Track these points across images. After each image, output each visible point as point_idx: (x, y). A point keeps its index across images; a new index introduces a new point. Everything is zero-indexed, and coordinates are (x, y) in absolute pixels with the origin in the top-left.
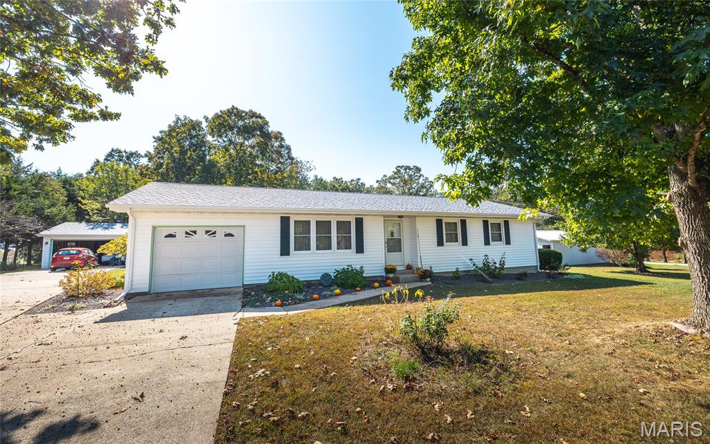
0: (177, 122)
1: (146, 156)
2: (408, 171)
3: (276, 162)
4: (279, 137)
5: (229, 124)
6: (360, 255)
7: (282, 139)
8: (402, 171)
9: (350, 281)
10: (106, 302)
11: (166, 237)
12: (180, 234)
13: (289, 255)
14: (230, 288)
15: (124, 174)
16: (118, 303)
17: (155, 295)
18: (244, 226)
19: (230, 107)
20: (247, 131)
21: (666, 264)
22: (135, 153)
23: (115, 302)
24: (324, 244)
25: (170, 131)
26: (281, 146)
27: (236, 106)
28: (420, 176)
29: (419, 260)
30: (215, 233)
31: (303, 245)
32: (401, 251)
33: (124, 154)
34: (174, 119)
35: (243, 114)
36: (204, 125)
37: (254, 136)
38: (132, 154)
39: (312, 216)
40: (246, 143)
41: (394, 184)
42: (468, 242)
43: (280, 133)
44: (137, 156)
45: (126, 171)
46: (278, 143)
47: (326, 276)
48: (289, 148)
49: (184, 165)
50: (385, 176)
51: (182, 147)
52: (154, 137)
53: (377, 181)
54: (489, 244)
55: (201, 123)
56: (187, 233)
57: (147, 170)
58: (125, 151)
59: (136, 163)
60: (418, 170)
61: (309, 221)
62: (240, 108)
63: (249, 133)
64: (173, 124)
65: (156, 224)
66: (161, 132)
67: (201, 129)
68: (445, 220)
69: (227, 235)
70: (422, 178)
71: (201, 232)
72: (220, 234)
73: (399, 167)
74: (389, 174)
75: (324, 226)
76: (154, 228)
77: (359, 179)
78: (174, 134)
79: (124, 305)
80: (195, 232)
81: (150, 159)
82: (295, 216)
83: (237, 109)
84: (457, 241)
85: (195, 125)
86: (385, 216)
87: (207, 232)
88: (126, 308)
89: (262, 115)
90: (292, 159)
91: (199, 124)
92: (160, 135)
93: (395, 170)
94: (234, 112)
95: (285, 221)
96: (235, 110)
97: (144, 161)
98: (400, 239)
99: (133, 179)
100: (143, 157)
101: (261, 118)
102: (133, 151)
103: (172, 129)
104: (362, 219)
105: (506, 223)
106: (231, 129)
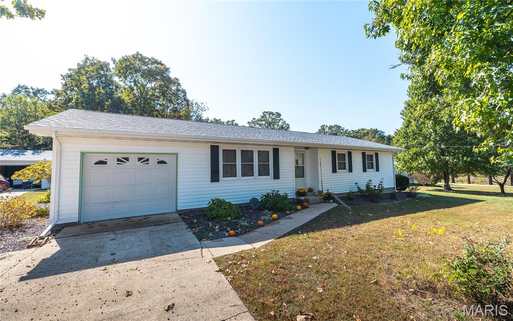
0: (86, 62)
1: (53, 93)
2: (271, 115)
3: (173, 103)
4: (176, 82)
5: (134, 67)
6: (276, 181)
7: (179, 84)
8: (267, 116)
9: (279, 205)
10: (31, 239)
11: (96, 164)
12: (112, 161)
13: (218, 181)
14: (164, 214)
15: (33, 106)
16: (46, 240)
17: (86, 225)
18: (177, 154)
19: (135, 53)
20: (150, 75)
21: (469, 185)
22: (41, 90)
23: (42, 238)
24: (248, 171)
25: (79, 69)
26: (178, 90)
27: (140, 53)
28: (280, 120)
29: (320, 185)
30: (148, 160)
31: (230, 172)
32: (304, 177)
33: (31, 90)
34: (83, 58)
35: (146, 60)
36: (112, 66)
37: (156, 79)
38: (39, 91)
39: (238, 145)
40: (148, 85)
41: (260, 125)
42: (353, 170)
43: (177, 79)
44: (44, 93)
45: (35, 104)
46: (175, 87)
47: (254, 200)
48: (184, 92)
49: (93, 100)
50: (254, 119)
51: (91, 85)
52: (62, 76)
53: (249, 123)
54: (366, 171)
55: (108, 64)
56: (118, 160)
57: (56, 104)
58: (32, 88)
59: (42, 98)
60: (279, 115)
61: (235, 151)
62: (144, 55)
63: (152, 76)
64: (81, 63)
65: (84, 150)
66: (70, 70)
67: (108, 70)
68: (338, 152)
69: (160, 162)
70: (281, 121)
71: (133, 160)
72: (153, 161)
73: (265, 112)
74: (258, 117)
75: (247, 155)
76: (83, 154)
77: (234, 121)
78: (83, 72)
79: (54, 242)
80: (127, 159)
81: (58, 95)
82: (224, 145)
83: (141, 55)
84: (345, 169)
85: (103, 66)
86: (295, 147)
87: (140, 159)
88: (59, 248)
89: (162, 62)
90: (187, 101)
91: (107, 65)
92: (69, 72)
93: (262, 115)
94: (139, 57)
95: (214, 150)
96: (140, 56)
97: (52, 97)
98: (303, 167)
99: (42, 111)
100: (49, 94)
101: (162, 65)
102: (40, 88)
103: (81, 68)
104: (278, 149)
105: (377, 155)
106: (137, 71)
